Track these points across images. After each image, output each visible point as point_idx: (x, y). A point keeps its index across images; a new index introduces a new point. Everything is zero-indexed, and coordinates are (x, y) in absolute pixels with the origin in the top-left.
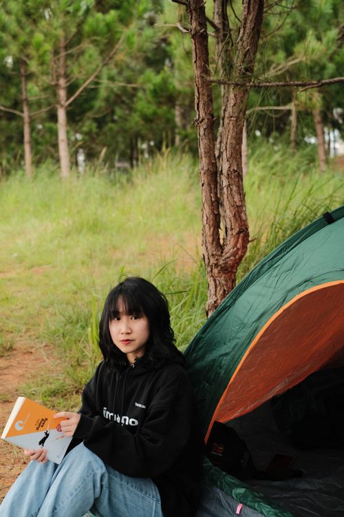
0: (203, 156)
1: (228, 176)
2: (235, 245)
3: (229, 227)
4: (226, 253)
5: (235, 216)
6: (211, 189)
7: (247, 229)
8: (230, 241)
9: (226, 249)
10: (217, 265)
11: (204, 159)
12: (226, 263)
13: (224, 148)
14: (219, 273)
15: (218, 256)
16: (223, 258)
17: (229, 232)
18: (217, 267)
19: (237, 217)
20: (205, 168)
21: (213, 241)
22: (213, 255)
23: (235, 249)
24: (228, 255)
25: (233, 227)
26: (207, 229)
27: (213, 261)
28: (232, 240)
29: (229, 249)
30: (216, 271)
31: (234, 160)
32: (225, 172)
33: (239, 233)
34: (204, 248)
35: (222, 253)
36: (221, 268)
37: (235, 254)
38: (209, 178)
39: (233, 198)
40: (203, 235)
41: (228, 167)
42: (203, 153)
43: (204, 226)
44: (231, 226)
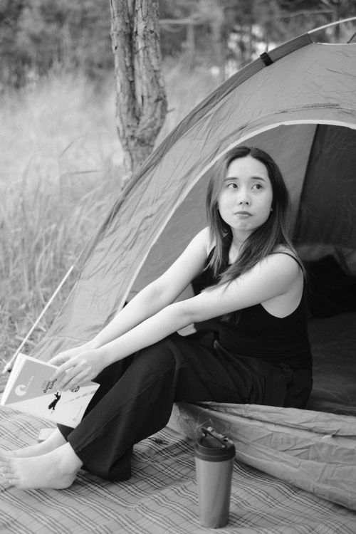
0: (115, 15)
1: (144, 37)
2: (153, 115)
3: (145, 94)
4: (143, 124)
5: (152, 81)
6: (125, 52)
7: (165, 96)
8: (147, 110)
9: (143, 119)
10: (132, 137)
11: (116, 19)
12: (143, 135)
13: (140, 6)
14: (136, 145)
15: (134, 127)
16: (140, 130)
17: (146, 101)
18: (134, 139)
19: (155, 83)
20: (119, 29)
21: (129, 110)
22: (128, 126)
23: (153, 119)
24: (145, 126)
25: (150, 94)
26: (121, 98)
27: (128, 133)
28: (150, 109)
29: (146, 119)
30: (132, 143)
31: (150, 20)
32: (140, 32)
33: (157, 100)
34: (118, 118)
35: (138, 124)
36: (138, 140)
37: (152, 125)
38: (123, 39)
39: (150, 62)
40: (117, 104)
41: (143, 27)
42: (116, 12)
43: (118, 95)
44: (148, 93)
